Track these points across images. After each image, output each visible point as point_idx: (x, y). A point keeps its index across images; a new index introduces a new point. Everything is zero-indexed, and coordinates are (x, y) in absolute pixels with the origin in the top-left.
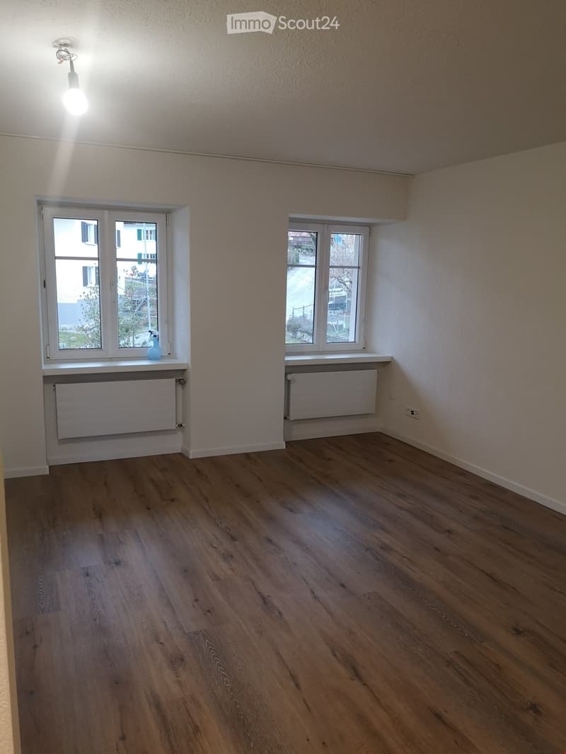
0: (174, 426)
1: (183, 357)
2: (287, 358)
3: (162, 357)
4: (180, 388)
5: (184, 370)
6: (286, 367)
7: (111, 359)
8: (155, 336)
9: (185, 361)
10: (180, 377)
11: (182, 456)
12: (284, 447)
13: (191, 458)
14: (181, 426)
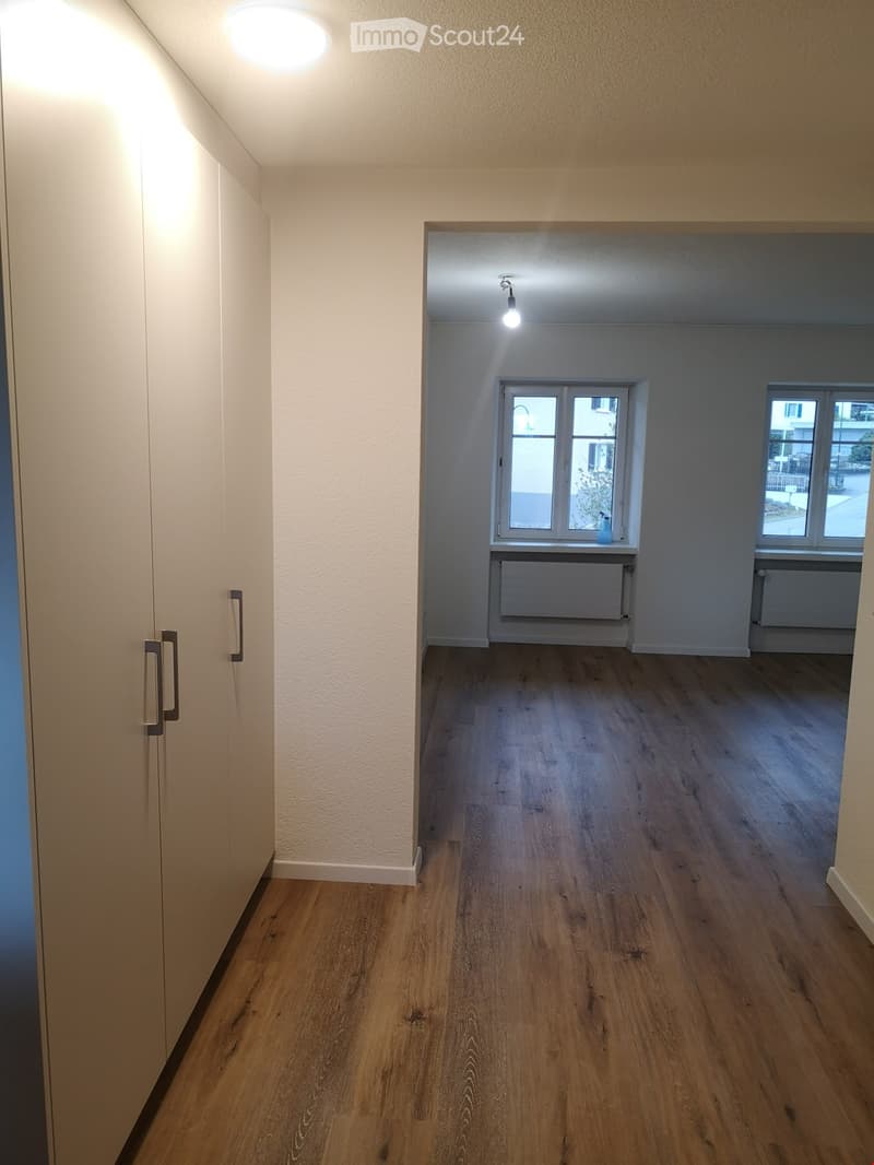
0: (618, 616)
1: (633, 543)
2: (758, 551)
3: (613, 542)
4: (628, 576)
5: (633, 556)
6: (756, 560)
7: (560, 541)
8: (607, 518)
9: (635, 546)
10: (627, 562)
11: (626, 650)
12: (749, 655)
13: (634, 651)
14: (627, 617)
